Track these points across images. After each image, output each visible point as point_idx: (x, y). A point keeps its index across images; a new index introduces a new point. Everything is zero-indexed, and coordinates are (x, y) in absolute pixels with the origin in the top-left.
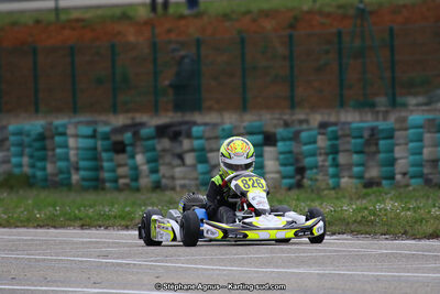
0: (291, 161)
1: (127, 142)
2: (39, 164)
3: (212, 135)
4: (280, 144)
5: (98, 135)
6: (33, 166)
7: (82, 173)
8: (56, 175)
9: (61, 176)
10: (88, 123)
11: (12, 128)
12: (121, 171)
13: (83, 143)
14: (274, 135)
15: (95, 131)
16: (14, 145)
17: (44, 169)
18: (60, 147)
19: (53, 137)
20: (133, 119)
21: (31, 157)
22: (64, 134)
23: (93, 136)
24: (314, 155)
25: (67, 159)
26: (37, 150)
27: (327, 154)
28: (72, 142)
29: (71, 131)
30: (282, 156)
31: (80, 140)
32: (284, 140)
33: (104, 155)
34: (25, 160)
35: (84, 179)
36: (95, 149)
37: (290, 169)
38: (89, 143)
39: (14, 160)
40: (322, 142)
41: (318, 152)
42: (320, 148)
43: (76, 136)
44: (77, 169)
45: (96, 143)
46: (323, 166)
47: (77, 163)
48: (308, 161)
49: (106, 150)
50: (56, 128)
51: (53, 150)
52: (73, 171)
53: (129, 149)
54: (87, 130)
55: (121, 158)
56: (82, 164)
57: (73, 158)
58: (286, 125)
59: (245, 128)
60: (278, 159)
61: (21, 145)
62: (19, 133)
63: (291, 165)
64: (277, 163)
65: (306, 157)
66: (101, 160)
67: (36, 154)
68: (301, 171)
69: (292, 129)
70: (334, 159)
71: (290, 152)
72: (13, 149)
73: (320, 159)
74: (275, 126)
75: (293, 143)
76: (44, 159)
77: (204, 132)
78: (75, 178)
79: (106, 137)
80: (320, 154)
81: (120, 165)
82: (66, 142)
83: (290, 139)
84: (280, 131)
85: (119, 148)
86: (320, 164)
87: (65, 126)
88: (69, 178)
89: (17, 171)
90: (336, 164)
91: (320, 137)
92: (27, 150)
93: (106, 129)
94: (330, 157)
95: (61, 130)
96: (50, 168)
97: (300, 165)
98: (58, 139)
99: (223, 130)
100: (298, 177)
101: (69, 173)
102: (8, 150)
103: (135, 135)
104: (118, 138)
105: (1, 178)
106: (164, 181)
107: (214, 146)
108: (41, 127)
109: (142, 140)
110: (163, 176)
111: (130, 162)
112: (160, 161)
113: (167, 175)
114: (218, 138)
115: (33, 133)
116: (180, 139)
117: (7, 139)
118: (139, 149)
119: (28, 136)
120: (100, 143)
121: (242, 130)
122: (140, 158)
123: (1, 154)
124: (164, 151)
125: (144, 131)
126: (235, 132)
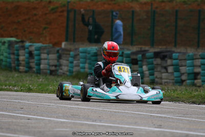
1: (139, 59)
3: (183, 58)
5: (124, 55)
6: (90, 69)
11: (81, 49)
15: (123, 53)
16: (82, 58)
20: (141, 48)
21: (90, 64)
23: (122, 55)
26: (93, 61)
34: (87, 65)
39: (81, 65)
45: (123, 59)
49: (127, 63)
53: (139, 62)
55: (135, 67)
59: (200, 55)
61: (85, 58)
62: (85, 52)
72: (81, 60)
77: (179, 56)
79: (128, 56)
85: (135, 62)
89: (82, 70)
92: (88, 61)
93: (129, 52)
99: (189, 56)
102: (79, 60)
103: (143, 55)
104: (134, 57)
105: (74, 73)
106: (156, 80)
107: (183, 64)
108: (96, 50)
109: (147, 58)
110: (156, 77)
111: (140, 69)
112: (155, 70)
113: (158, 77)
114: (185, 60)
115: (92, 52)
116: (166, 59)
117: (79, 55)
118: (145, 63)
119: (89, 54)
120: (125, 59)
121: (198, 57)
122: (145, 68)
123: (75, 62)
124: (157, 64)
125: (148, 55)
126: (195, 58)
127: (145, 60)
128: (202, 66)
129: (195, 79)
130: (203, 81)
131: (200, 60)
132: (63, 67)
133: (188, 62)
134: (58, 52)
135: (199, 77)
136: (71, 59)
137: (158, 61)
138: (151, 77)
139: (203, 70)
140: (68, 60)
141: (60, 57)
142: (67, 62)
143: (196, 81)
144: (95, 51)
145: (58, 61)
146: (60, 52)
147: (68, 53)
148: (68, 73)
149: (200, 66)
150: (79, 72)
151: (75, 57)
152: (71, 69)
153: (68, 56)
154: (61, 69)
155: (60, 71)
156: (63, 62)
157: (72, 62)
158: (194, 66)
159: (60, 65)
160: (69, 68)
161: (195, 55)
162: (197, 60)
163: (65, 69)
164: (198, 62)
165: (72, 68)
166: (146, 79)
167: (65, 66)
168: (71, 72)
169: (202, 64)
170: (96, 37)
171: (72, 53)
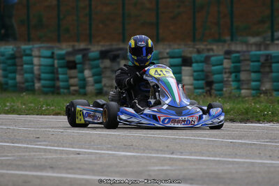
0: (203, 77)
1: (77, 61)
2: (11, 75)
4: (194, 65)
5: (55, 57)
6: (5, 76)
7: (43, 82)
8: (23, 83)
9: (27, 84)
10: (48, 48)
12: (72, 81)
13: (44, 61)
14: (191, 58)
15: (53, 53)
17: (15, 79)
18: (27, 64)
19: (21, 57)
20: (73, 46)
21: (5, 70)
22: (30, 55)
23: (52, 57)
24: (221, 73)
25: (32, 72)
26: (9, 65)
27: (231, 73)
28: (36, 61)
29: (35, 53)
30: (195, 74)
31: (42, 59)
32: (197, 62)
33: (60, 70)
35: (44, 87)
36: (53, 65)
37: (201, 83)
38: (49, 61)
40: (227, 64)
41: (224, 71)
42: (225, 68)
43: (40, 57)
44: (39, 79)
45: (54, 62)
46: (227, 81)
47: (39, 75)
48: (216, 77)
49: (61, 67)
50: (24, 50)
51: (22, 66)
52: (36, 81)
53: (78, 66)
54: (48, 53)
55: (73, 72)
56: (43, 76)
57: (36, 72)
58: (199, 52)
59: (167, 53)
60: (193, 76)
63: (203, 80)
64: (192, 78)
65: (214, 74)
66: (58, 73)
67: (9, 68)
68: (210, 84)
69: (204, 55)
70: (236, 76)
71: (202, 71)
73: (225, 76)
74: (191, 53)
75: (204, 64)
76: (15, 72)
78: (37, 85)
79: (61, 58)
80: (226, 73)
81: (71, 78)
82: (32, 60)
83: (201, 62)
84: (195, 56)
85: (72, 65)
86: (225, 79)
87: (31, 50)
88: (34, 85)
90: (238, 80)
91: (225, 61)
92: (2, 66)
93: (63, 52)
94: (233, 75)
95: (28, 52)
96: (19, 78)
97: (210, 80)
98: (25, 58)
100: (208, 88)
101: (33, 82)
103: (85, 56)
104: (71, 58)
106: (105, 89)
108: (13, 50)
109: (90, 60)
110: (105, 86)
111: (80, 75)
112: (103, 75)
113: (107, 85)
115: (7, 53)
116: (118, 60)
118: (87, 66)
119: (3, 56)
120: (56, 62)
121: (165, 55)
122: (87, 73)
124: (105, 68)
125: (91, 55)
126: (160, 56)
127: (87, 62)
131: (169, 60)
137: (107, 63)
138: (98, 86)
144: (11, 52)
161: (160, 53)
162: (164, 60)
166: (90, 89)
170: (3, 31)
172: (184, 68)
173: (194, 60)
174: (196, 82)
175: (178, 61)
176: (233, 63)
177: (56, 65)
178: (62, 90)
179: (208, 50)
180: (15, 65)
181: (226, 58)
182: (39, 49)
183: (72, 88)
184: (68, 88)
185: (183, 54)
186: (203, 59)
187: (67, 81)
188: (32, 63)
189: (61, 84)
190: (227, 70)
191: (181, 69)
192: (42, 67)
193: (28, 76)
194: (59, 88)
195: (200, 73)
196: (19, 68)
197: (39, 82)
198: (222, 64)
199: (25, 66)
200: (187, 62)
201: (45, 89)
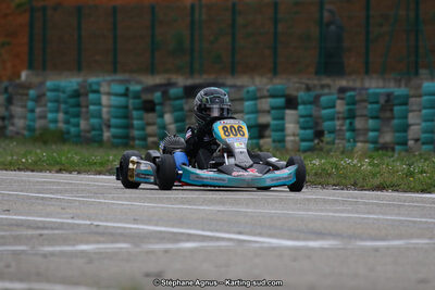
0: (311, 124)
1: (156, 101)
2: (73, 120)
3: (237, 97)
4: (300, 107)
5: (131, 95)
6: (67, 122)
7: (113, 130)
8: (89, 132)
9: (93, 133)
10: (121, 82)
11: (49, 84)
12: (150, 129)
13: (115, 101)
14: (296, 98)
15: (127, 89)
16: (51, 101)
17: (78, 125)
18: (94, 104)
19: (87, 95)
21: (66, 113)
22: (97, 92)
23: (126, 94)
24: (332, 119)
25: (99, 116)
26: (73, 106)
27: (344, 119)
28: (104, 100)
29: (104, 88)
30: (302, 120)
31: (113, 98)
32: (304, 103)
33: (135, 113)
34: (61, 116)
35: (114, 137)
36: (126, 107)
37: (309, 132)
38: (121, 101)
39: (50, 116)
40: (341, 107)
41: (336, 116)
42: (339, 113)
43: (109, 94)
44: (109, 126)
45: (127, 102)
46: (340, 130)
47: (109, 120)
48: (326, 125)
49: (136, 109)
50: (90, 85)
51: (87, 107)
52: (104, 129)
53: (158, 108)
54: (119, 88)
55: (150, 117)
56: (114, 121)
57: (105, 116)
58: (308, 89)
59: (268, 91)
60: (298, 123)
61: (57, 101)
62: (56, 90)
63: (310, 128)
64: (298, 126)
65: (325, 120)
66: (132, 118)
67: (71, 110)
68: (319, 134)
69: (313, 93)
70: (351, 124)
71: (310, 116)
72: (49, 105)
73: (338, 123)
74: (298, 90)
75: (313, 107)
76: (78, 115)
78: (106, 135)
79: (137, 96)
80: (338, 119)
81: (149, 124)
82: (100, 99)
83: (311, 103)
84: (302, 95)
85: (149, 107)
86: (338, 128)
87: (99, 84)
88: (101, 135)
89: (52, 126)
90: (352, 129)
91: (339, 102)
92: (63, 106)
93: (138, 88)
94: (348, 121)
95: (95, 87)
96: (83, 124)
97: (319, 128)
98: (92, 96)
99: (248, 92)
100: (316, 141)
101: (101, 130)
102: (45, 105)
103: (165, 94)
104: (149, 97)
105: (37, 133)
107: (238, 107)
108: (78, 84)
109: (171, 99)
111: (159, 121)
112: (187, 121)
114: (242, 100)
115: (69, 89)
117: (44, 95)
118: (167, 108)
119: (64, 92)
120: (131, 101)
121: (265, 93)
122: (168, 118)
123: (38, 110)
124: (191, 111)
125: (173, 92)
126: (258, 95)
127: (168, 102)
128: (273, 112)
129: (261, 136)
130: (274, 141)
131: (270, 100)
132: (16, 121)
133: (247, 103)
134: (6, 90)
135: (267, 133)
136: (30, 104)
139: (275, 119)
140: (25, 106)
141: (10, 101)
142: (23, 110)
143: (262, 141)
144: (76, 87)
145: (7, 109)
146: (10, 90)
147: (25, 92)
148: (26, 133)
149: (269, 112)
150: (45, 130)
151: (38, 99)
152: (31, 123)
153: (25, 98)
154: (13, 125)
155: (11, 128)
156: (17, 110)
157: (32, 111)
158: (257, 111)
159: (11, 117)
160: (27, 123)
161: (259, 90)
162: (264, 100)
163: (20, 123)
164: (266, 104)
165: (34, 120)
167: (20, 118)
168: (31, 129)
169: (273, 108)
171: (32, 92)
172: (288, 111)
173: (300, 100)
174: (302, 131)
175: (280, 101)
176: (348, 104)
177: (131, 107)
178: (137, 142)
179: (323, 87)
180: (78, 105)
181: (339, 98)
182: (109, 83)
183: (151, 139)
184: (144, 139)
185: (287, 92)
186: (312, 99)
187: (143, 129)
188: (100, 104)
189: (136, 133)
190: (340, 115)
191: (284, 114)
192: (112, 109)
193: (94, 121)
194: (134, 139)
195: (308, 119)
196: (84, 110)
197: (108, 131)
198: (334, 107)
199: (92, 107)
200: (291, 103)
201: (116, 141)
